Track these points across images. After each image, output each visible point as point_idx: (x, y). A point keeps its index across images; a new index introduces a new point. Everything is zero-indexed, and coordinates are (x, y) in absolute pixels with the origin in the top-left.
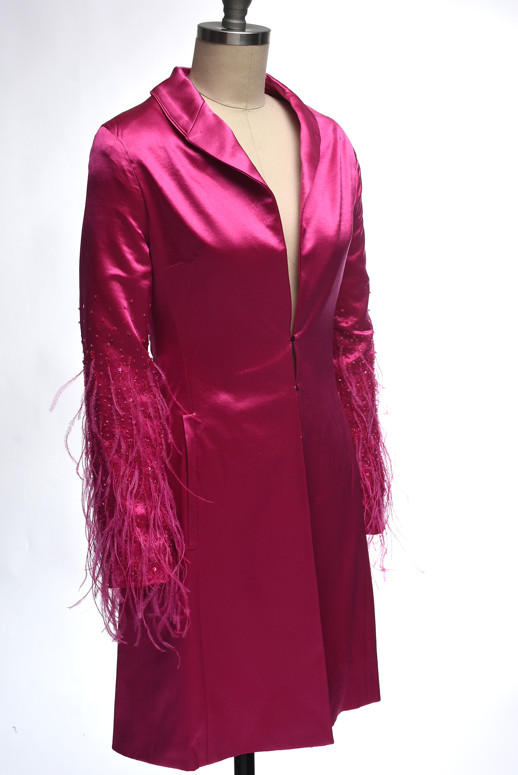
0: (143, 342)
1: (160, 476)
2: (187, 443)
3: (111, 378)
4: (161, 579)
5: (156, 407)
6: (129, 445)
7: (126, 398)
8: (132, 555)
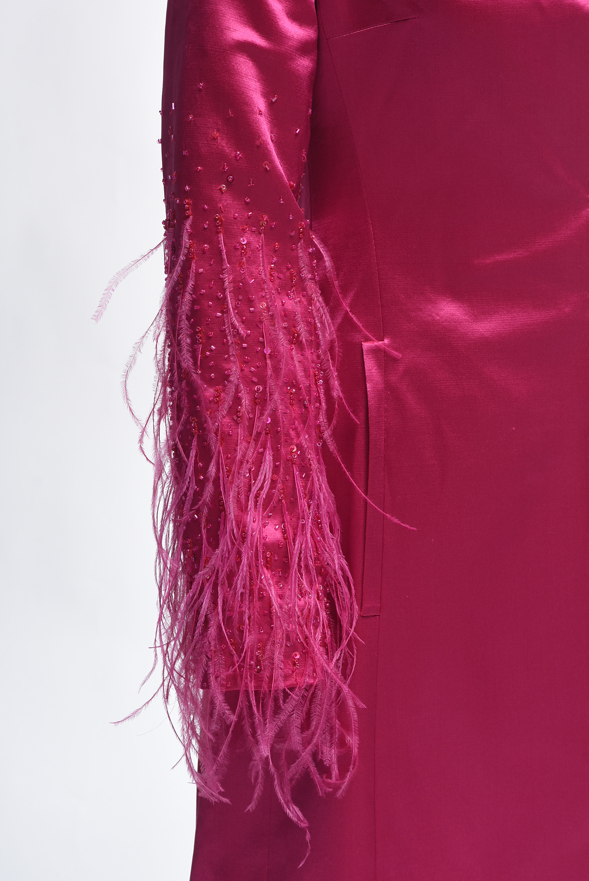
0: (292, 186)
1: (315, 465)
2: (368, 399)
3: (225, 257)
4: (309, 676)
5: (310, 323)
6: (256, 398)
7: (253, 300)
8: (254, 625)
